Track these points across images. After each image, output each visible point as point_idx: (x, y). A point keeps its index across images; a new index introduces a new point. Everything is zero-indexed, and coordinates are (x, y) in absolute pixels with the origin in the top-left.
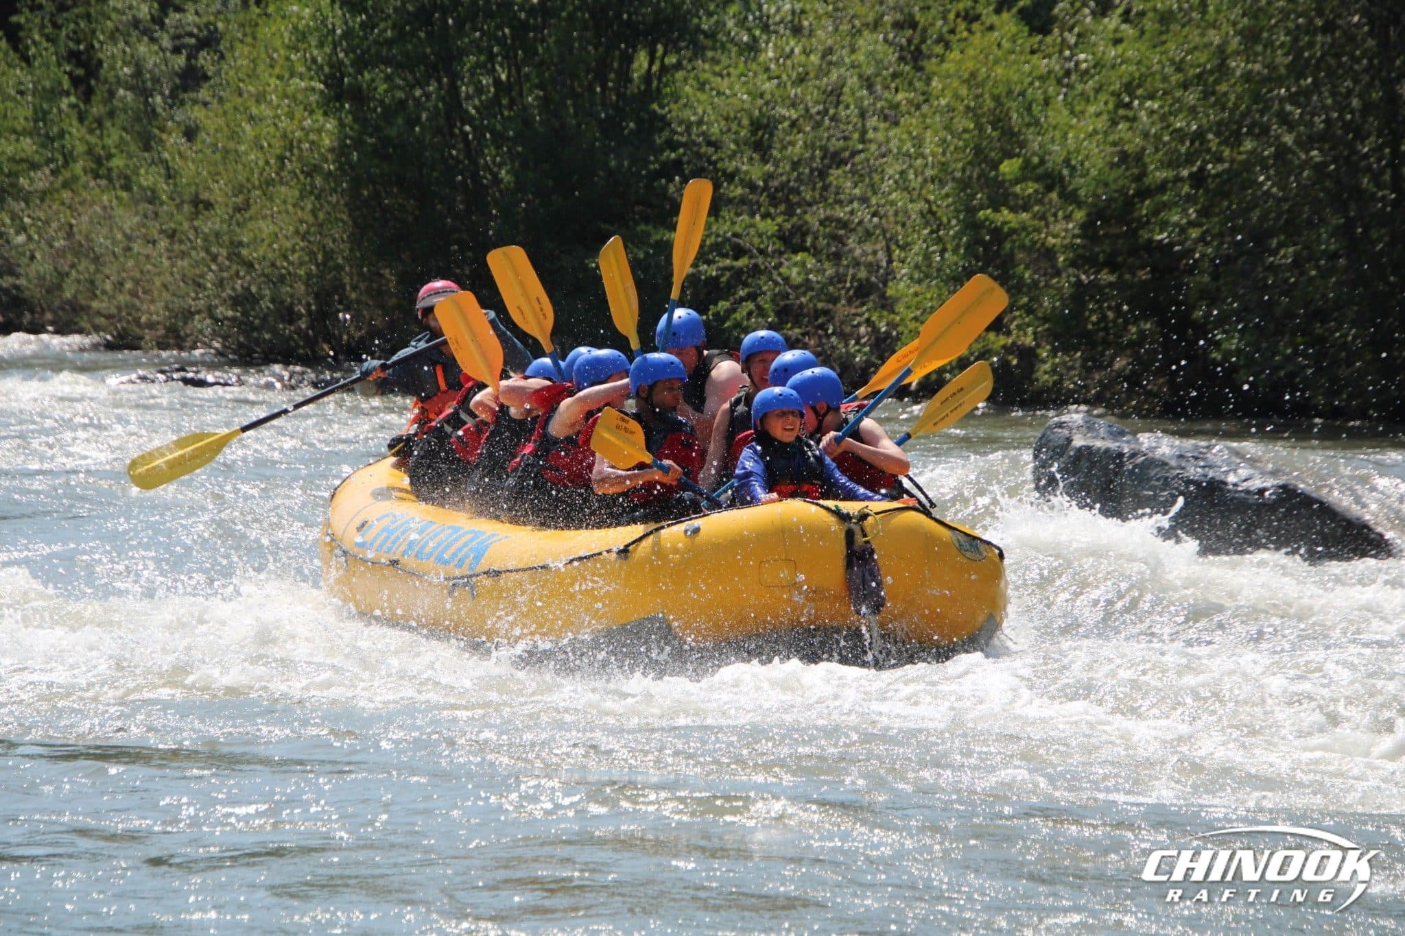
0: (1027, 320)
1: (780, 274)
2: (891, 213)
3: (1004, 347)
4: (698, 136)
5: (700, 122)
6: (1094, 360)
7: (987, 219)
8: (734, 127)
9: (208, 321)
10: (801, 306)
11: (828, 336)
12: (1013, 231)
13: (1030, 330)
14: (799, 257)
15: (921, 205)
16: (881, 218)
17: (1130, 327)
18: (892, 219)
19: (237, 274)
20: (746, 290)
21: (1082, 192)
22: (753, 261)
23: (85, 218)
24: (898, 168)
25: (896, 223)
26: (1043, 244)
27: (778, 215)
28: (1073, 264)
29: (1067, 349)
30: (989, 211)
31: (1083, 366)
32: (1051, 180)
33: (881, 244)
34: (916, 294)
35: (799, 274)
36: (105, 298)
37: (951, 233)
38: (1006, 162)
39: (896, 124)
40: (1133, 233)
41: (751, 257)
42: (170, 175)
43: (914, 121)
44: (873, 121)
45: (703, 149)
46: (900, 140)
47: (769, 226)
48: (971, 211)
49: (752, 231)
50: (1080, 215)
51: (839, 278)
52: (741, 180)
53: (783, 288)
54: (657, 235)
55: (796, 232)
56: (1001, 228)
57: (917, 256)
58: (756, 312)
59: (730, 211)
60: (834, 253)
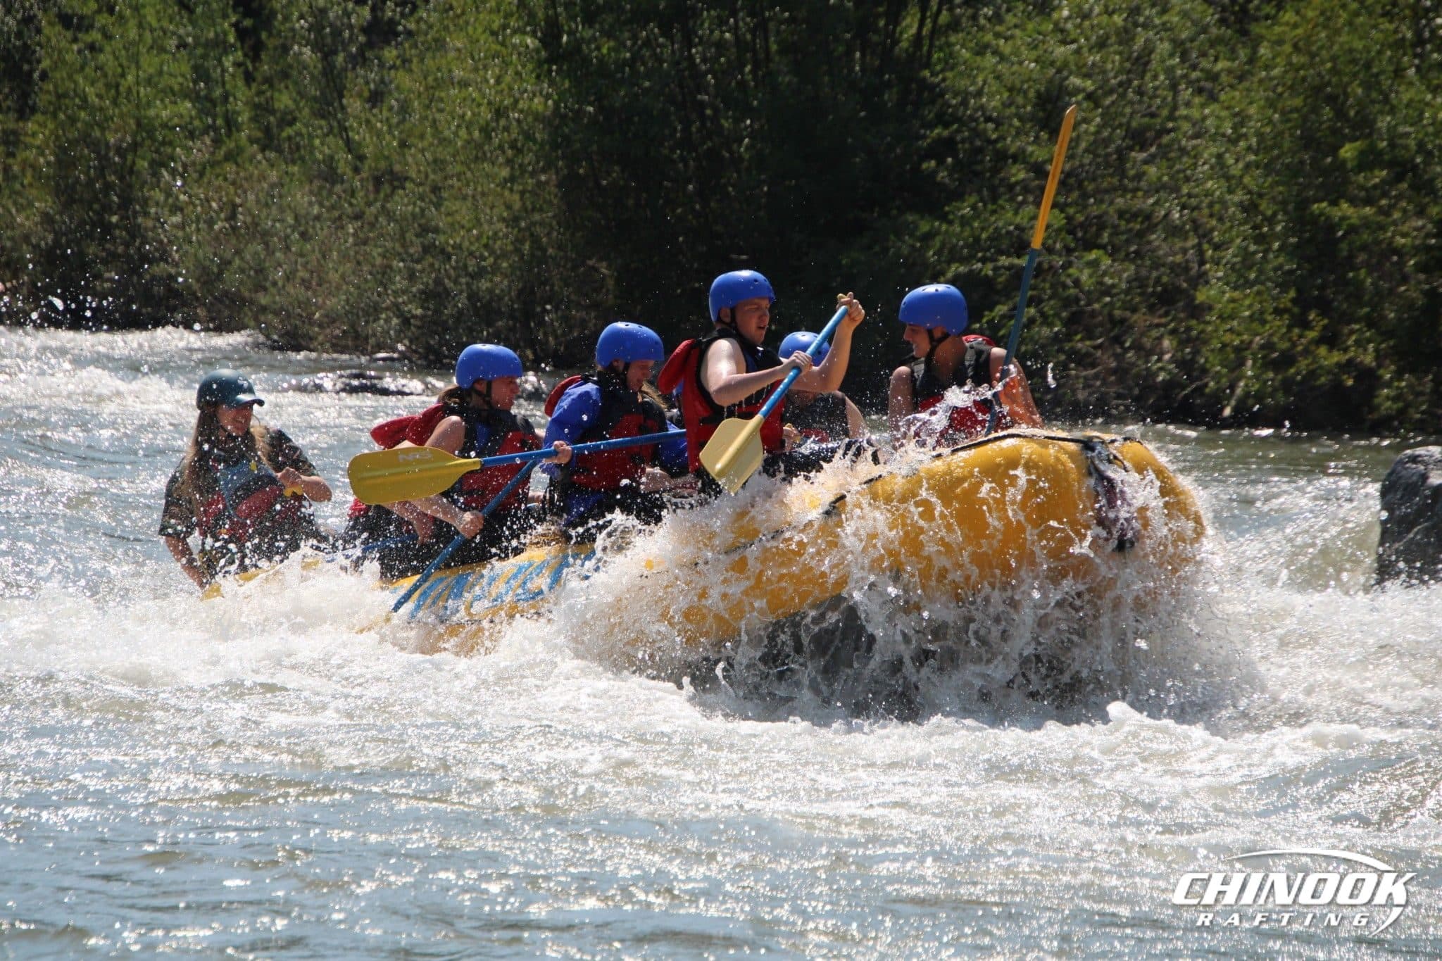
1: (1069, 275)
2: (1205, 205)
3: (1338, 364)
4: (976, 110)
5: (979, 93)
7: (1321, 214)
8: (1020, 100)
9: (395, 321)
10: (1093, 314)
11: (1126, 350)
12: (1352, 230)
14: (1093, 255)
15: (1239, 196)
16: (1192, 210)
18: (1206, 211)
19: (432, 265)
23: (251, 197)
24: (1214, 150)
25: (1211, 216)
26: (1390, 244)
27: (1070, 205)
30: (1324, 204)
32: (1402, 169)
33: (1193, 241)
34: (1233, 300)
35: (1091, 276)
36: (273, 290)
37: (1279, 228)
38: (1347, 146)
39: (1213, 98)
42: (349, 145)
43: (1237, 94)
44: (1186, 93)
45: (982, 126)
46: (1218, 117)
48: (1303, 204)
50: (1436, 211)
51: (1138, 281)
52: (1024, 162)
53: (1072, 291)
54: (924, 227)
55: (1091, 225)
56: (1339, 225)
57: (1235, 256)
58: (1039, 320)
59: (1012, 199)
60: (1136, 252)
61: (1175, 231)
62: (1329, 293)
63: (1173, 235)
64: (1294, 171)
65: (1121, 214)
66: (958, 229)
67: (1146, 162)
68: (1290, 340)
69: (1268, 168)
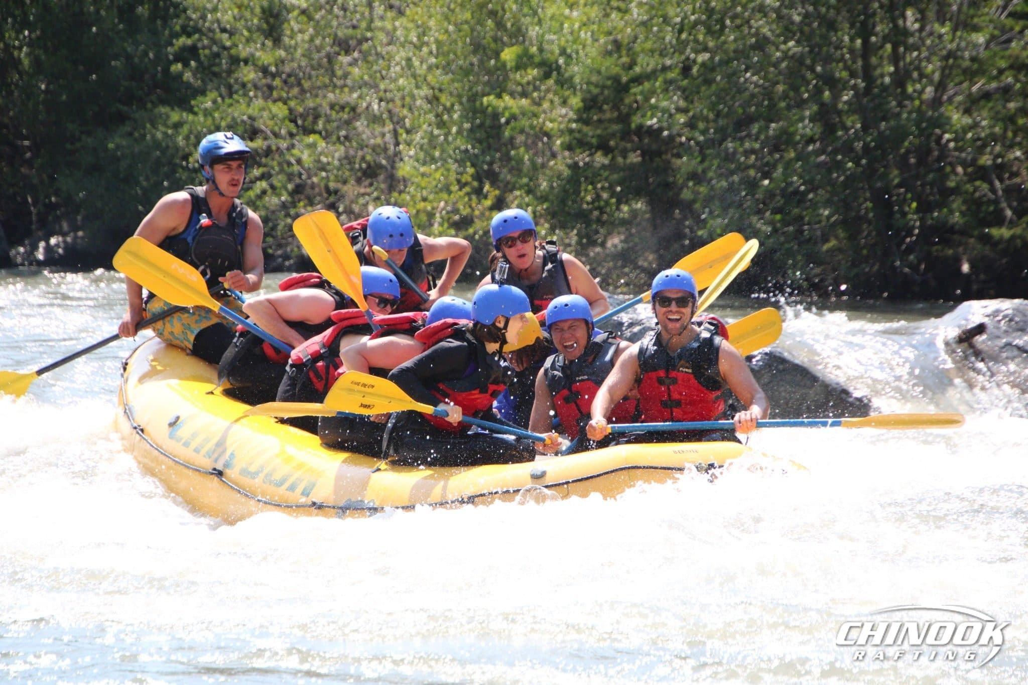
0: (527, 199)
1: (292, 155)
2: (397, 99)
4: (213, 23)
5: (215, 10)
6: (588, 236)
7: (489, 105)
8: (248, 15)
10: (313, 186)
12: (513, 117)
14: (311, 139)
15: (425, 91)
16: (388, 103)
17: (622, 206)
18: (399, 103)
20: (261, 170)
21: (577, 80)
22: (266, 143)
24: (404, 54)
25: (403, 106)
26: (541, 128)
27: (288, 98)
28: (569, 147)
29: (563, 226)
30: (492, 97)
31: (579, 243)
32: (549, 69)
33: (389, 127)
35: (310, 156)
37: (456, 116)
38: (507, 51)
39: (401, 13)
40: (624, 119)
41: (265, 139)
43: (419, 10)
44: (379, 9)
45: (218, 36)
46: (406, 28)
47: (280, 110)
48: (474, 98)
49: (265, 114)
50: (576, 101)
51: (348, 159)
52: (255, 65)
53: (296, 168)
54: (175, 116)
55: (308, 115)
56: (503, 114)
57: (422, 138)
58: (270, 191)
59: (245, 95)
60: (346, 137)
61: (376, 119)
62: (496, 167)
63: (374, 122)
64: (467, 72)
65: (332, 107)
66: (202, 119)
67: (350, 65)
68: (470, 206)
69: (447, 68)
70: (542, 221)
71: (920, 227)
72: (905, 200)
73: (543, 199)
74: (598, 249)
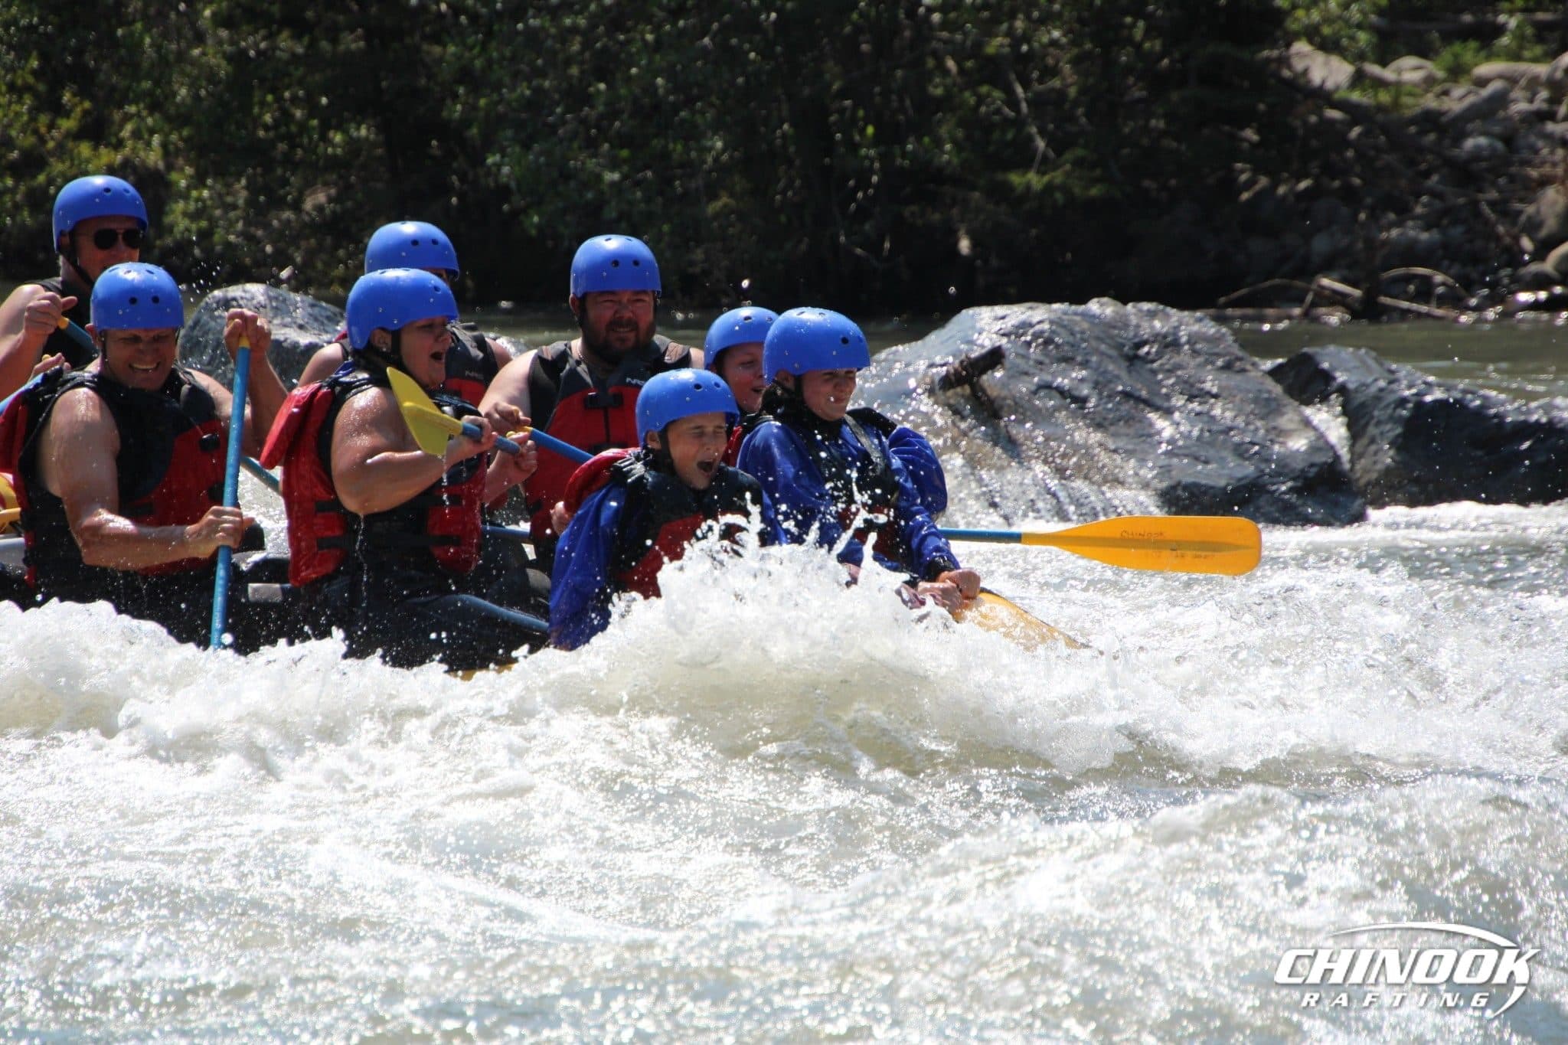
0: (150, 122)
6: (268, 191)
13: (156, 139)
17: (331, 134)
28: (228, 22)
29: (221, 172)
31: (251, 202)
70: (180, 161)
71: (884, 172)
72: (854, 120)
73: (179, 120)
74: (288, 215)
